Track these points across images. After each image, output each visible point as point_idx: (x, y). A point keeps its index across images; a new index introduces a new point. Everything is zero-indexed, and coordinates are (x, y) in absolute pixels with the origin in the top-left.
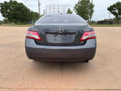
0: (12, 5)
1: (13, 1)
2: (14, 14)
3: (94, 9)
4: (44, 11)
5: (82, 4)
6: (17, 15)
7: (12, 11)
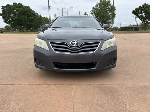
0: (17, 8)
1: (18, 4)
2: (18, 19)
3: (115, 13)
4: (55, 15)
5: (101, 7)
6: (23, 20)
7: (15, 16)
